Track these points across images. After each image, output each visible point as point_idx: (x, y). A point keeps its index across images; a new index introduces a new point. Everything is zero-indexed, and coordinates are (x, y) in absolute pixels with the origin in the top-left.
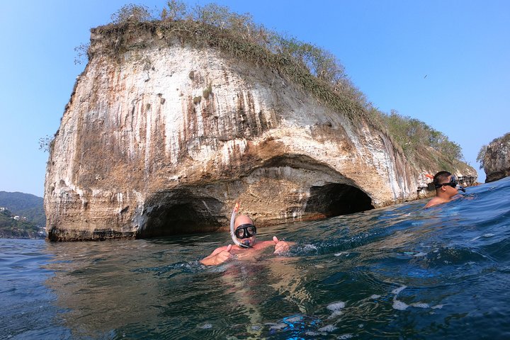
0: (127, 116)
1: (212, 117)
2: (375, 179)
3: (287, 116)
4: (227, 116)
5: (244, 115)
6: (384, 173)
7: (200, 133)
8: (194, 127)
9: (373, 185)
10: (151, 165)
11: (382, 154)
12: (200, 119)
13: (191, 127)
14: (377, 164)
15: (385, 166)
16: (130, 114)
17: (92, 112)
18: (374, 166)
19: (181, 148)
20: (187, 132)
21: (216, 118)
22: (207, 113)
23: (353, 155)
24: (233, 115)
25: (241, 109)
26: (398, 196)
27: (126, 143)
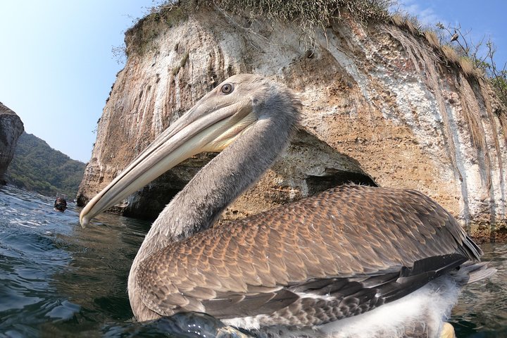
0: (136, 99)
1: (187, 86)
2: (408, 156)
3: (258, 62)
4: (199, 82)
5: (215, 76)
6: (434, 140)
7: (178, 106)
8: (173, 100)
9: (400, 173)
10: (140, 143)
11: (416, 87)
12: (178, 90)
13: (171, 102)
14: (408, 115)
15: (432, 119)
16: (138, 97)
17: (119, 101)
18: (403, 121)
19: (164, 125)
20: (168, 107)
21: (190, 86)
22: (183, 83)
23: (352, 101)
24: (204, 78)
25: (211, 69)
26: (474, 209)
27: (130, 124)
